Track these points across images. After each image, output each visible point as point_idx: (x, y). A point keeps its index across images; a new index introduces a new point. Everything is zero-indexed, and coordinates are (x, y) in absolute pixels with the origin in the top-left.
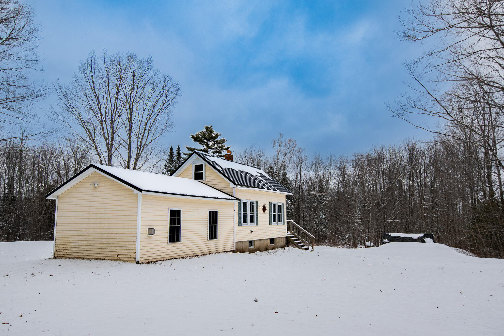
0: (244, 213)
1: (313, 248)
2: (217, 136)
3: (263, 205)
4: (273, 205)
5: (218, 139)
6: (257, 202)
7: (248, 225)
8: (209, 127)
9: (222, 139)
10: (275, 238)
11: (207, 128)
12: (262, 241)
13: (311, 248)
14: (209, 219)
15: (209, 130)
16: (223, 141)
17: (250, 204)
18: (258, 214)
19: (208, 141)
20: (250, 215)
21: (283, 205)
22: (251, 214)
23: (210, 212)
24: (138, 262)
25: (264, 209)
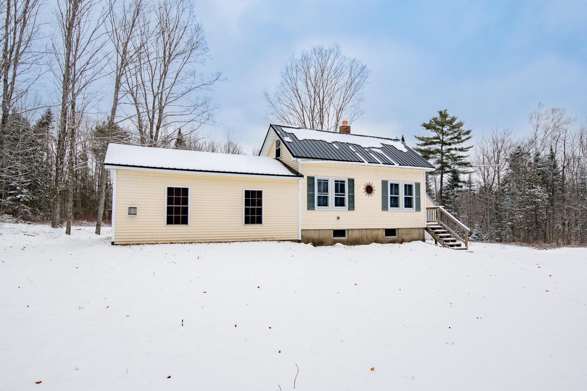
0: (319, 193)
1: (466, 245)
2: (454, 119)
3: (366, 184)
4: (392, 185)
5: (454, 124)
6: (351, 182)
7: (331, 210)
8: (443, 111)
9: (459, 122)
10: (398, 229)
11: (441, 113)
12: (363, 232)
13: (463, 246)
14: (246, 200)
15: (443, 115)
16: (461, 124)
17: (334, 183)
18: (354, 196)
19: (443, 126)
20: (334, 196)
21: (418, 185)
22: (336, 195)
23: (246, 191)
24: (113, 243)
25: (369, 190)
